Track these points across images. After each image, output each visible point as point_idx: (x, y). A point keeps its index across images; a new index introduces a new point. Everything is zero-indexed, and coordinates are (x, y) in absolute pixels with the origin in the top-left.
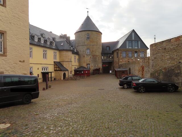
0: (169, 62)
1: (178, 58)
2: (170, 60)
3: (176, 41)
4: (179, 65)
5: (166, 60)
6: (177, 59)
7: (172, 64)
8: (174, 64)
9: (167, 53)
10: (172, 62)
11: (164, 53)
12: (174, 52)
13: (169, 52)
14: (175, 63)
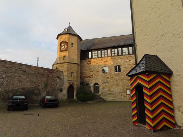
0: (28, 83)
1: (38, 82)
2: (29, 82)
3: (36, 69)
4: (38, 88)
5: (25, 82)
6: (36, 82)
7: (31, 85)
8: (33, 86)
9: (27, 76)
10: (31, 84)
11: (22, 74)
12: (34, 77)
13: (29, 75)
14: (35, 86)
